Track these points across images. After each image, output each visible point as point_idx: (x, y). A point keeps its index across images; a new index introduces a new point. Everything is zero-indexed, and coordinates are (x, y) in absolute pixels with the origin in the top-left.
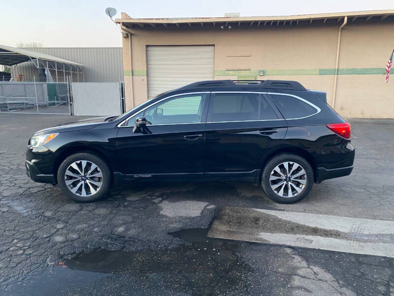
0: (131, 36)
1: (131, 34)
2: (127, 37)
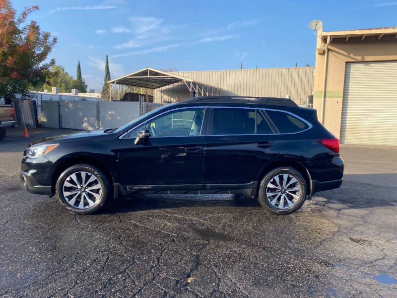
1: (329, 50)
2: (323, 53)
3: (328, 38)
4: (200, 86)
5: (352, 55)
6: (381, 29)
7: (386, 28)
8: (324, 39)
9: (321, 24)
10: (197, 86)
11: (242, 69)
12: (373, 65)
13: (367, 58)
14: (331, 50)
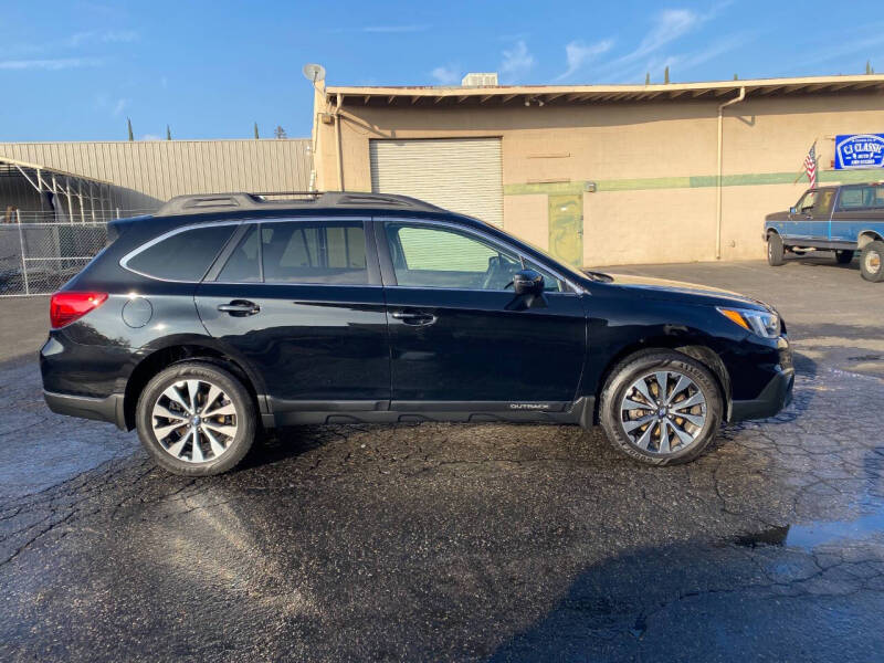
0: (339, 119)
1: (339, 116)
2: (331, 123)
3: (339, 98)
4: (62, 178)
5: (376, 128)
6: (415, 88)
7: (421, 88)
8: (332, 99)
9: (323, 72)
10: (54, 180)
11: (132, 138)
12: (409, 146)
13: (401, 134)
14: (344, 118)
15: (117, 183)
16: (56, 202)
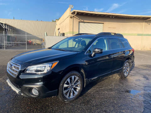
0: (73, 17)
3: (76, 13)
5: (80, 19)
10: (6, 26)
15: (17, 28)
16: (7, 30)
